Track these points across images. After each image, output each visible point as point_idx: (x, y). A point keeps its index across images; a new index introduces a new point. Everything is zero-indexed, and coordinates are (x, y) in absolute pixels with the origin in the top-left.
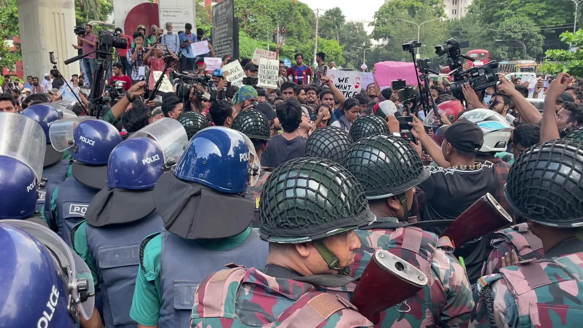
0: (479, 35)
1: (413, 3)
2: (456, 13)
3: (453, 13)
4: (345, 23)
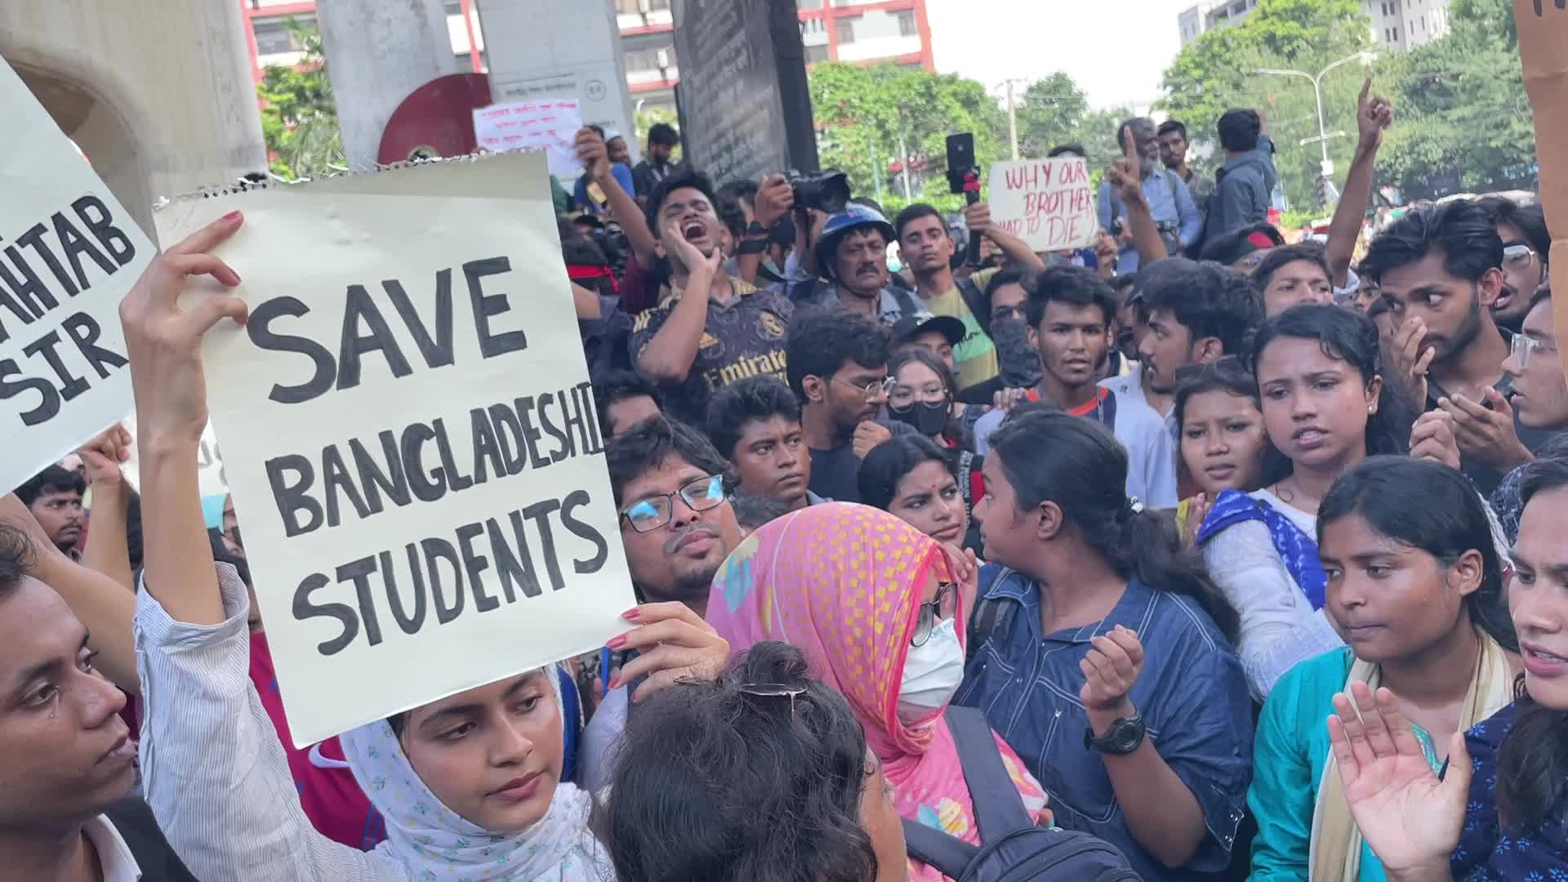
0: (1505, 77)
1: (1272, 28)
2: (1396, 38)
3: (1389, 40)
4: (1084, 116)
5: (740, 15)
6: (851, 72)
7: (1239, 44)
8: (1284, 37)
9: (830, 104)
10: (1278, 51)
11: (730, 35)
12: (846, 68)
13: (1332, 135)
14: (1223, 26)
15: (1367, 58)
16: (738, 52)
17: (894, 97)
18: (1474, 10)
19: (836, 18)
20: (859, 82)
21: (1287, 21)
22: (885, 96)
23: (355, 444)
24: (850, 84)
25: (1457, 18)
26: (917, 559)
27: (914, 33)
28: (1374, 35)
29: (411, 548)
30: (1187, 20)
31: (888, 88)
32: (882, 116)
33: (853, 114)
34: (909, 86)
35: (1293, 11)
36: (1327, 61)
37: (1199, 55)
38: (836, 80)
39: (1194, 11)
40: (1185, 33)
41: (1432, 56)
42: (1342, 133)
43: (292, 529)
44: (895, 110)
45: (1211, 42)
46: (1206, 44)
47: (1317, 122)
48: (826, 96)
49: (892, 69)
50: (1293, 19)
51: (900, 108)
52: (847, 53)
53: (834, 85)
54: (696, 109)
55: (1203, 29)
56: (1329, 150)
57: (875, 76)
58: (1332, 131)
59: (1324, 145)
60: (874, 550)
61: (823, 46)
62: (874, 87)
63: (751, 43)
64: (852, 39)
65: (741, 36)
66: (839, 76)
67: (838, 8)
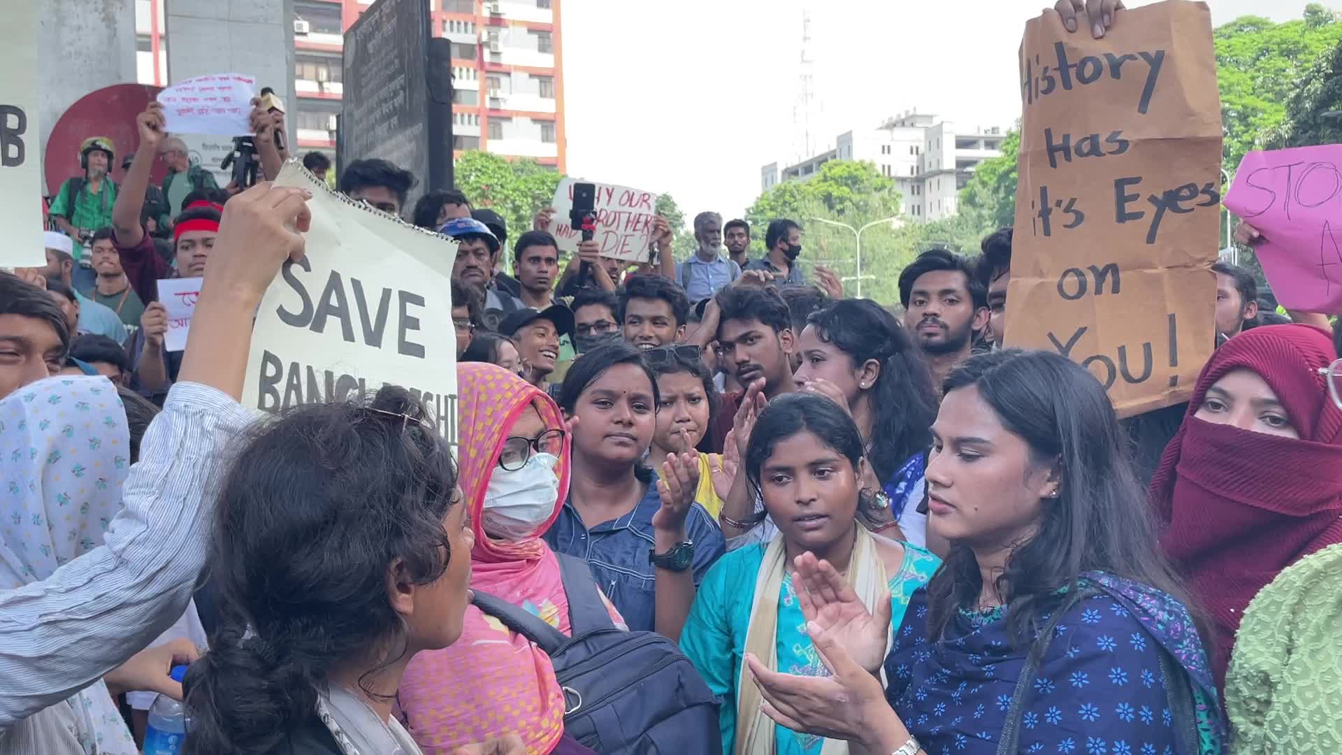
1: (830, 190)
2: (919, 213)
3: (913, 213)
4: (682, 233)
5: (402, 63)
6: (496, 162)
7: (804, 198)
8: (838, 197)
9: (475, 185)
10: (831, 207)
11: (391, 78)
12: (492, 158)
13: (866, 277)
14: (795, 181)
15: (896, 224)
16: (396, 93)
17: (530, 189)
18: (977, 200)
19: (489, 117)
20: (502, 172)
21: (841, 186)
22: (522, 187)
24: (494, 171)
25: (964, 204)
26: (515, 401)
27: (552, 141)
28: (903, 207)
30: (768, 171)
31: (526, 181)
32: (517, 203)
33: (494, 197)
34: (543, 183)
35: (847, 179)
36: (867, 220)
37: (774, 201)
38: (483, 166)
39: (773, 167)
40: (765, 182)
41: (943, 231)
42: (873, 277)
44: (530, 200)
45: (785, 191)
46: (781, 193)
47: (855, 266)
48: (472, 178)
49: (531, 166)
50: (846, 185)
51: (534, 198)
52: (494, 147)
53: (480, 170)
54: (353, 136)
55: (779, 181)
56: (862, 287)
57: (516, 171)
58: (865, 274)
59: (859, 284)
60: (479, 394)
61: (476, 138)
62: (514, 178)
63: (409, 86)
64: (500, 137)
65: (400, 80)
66: (485, 164)
67: (491, 110)
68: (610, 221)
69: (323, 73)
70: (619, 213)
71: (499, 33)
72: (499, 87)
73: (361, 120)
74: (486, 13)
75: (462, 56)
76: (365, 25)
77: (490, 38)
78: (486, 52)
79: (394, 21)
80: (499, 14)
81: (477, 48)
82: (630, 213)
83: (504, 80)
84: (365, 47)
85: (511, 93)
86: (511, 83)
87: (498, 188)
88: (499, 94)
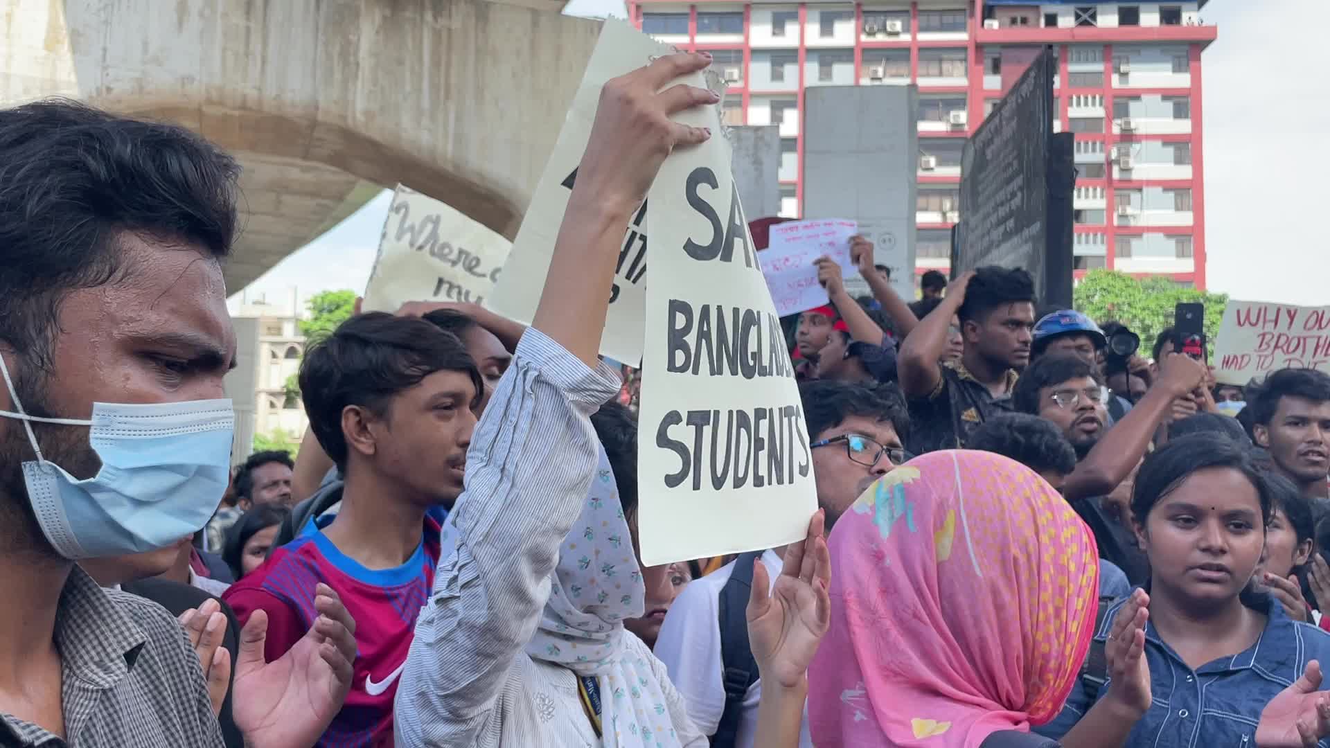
5: (1021, 164)
6: (1124, 280)
9: (1100, 305)
11: (1009, 181)
12: (1120, 277)
16: (1013, 195)
17: (1162, 307)
19: (1117, 234)
20: (1131, 290)
22: (1153, 306)
23: (719, 308)
24: (1122, 290)
27: (1189, 255)
29: (731, 412)
31: (1157, 299)
32: (1148, 322)
38: (1109, 285)
43: (672, 367)
44: (1161, 318)
48: (1097, 298)
49: (1164, 283)
52: (1123, 265)
53: (1105, 290)
54: (968, 246)
57: (1146, 288)
61: (1102, 257)
62: (1144, 296)
63: (1027, 186)
64: (1129, 255)
65: (1019, 181)
66: (1112, 282)
67: (1119, 227)
68: (1291, 348)
69: (947, 204)
70: (1305, 339)
71: (1131, 149)
72: (1129, 204)
73: (977, 227)
74: (1116, 130)
75: (1088, 175)
76: (984, 134)
77: (1119, 154)
78: (1116, 169)
79: (1014, 123)
80: (1131, 130)
81: (1105, 167)
82: (1319, 338)
83: (1135, 196)
84: (984, 153)
85: (1141, 209)
86: (1142, 198)
87: (1126, 308)
88: (1129, 211)
